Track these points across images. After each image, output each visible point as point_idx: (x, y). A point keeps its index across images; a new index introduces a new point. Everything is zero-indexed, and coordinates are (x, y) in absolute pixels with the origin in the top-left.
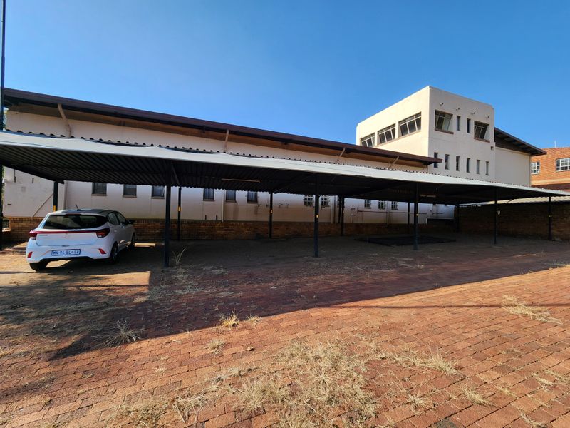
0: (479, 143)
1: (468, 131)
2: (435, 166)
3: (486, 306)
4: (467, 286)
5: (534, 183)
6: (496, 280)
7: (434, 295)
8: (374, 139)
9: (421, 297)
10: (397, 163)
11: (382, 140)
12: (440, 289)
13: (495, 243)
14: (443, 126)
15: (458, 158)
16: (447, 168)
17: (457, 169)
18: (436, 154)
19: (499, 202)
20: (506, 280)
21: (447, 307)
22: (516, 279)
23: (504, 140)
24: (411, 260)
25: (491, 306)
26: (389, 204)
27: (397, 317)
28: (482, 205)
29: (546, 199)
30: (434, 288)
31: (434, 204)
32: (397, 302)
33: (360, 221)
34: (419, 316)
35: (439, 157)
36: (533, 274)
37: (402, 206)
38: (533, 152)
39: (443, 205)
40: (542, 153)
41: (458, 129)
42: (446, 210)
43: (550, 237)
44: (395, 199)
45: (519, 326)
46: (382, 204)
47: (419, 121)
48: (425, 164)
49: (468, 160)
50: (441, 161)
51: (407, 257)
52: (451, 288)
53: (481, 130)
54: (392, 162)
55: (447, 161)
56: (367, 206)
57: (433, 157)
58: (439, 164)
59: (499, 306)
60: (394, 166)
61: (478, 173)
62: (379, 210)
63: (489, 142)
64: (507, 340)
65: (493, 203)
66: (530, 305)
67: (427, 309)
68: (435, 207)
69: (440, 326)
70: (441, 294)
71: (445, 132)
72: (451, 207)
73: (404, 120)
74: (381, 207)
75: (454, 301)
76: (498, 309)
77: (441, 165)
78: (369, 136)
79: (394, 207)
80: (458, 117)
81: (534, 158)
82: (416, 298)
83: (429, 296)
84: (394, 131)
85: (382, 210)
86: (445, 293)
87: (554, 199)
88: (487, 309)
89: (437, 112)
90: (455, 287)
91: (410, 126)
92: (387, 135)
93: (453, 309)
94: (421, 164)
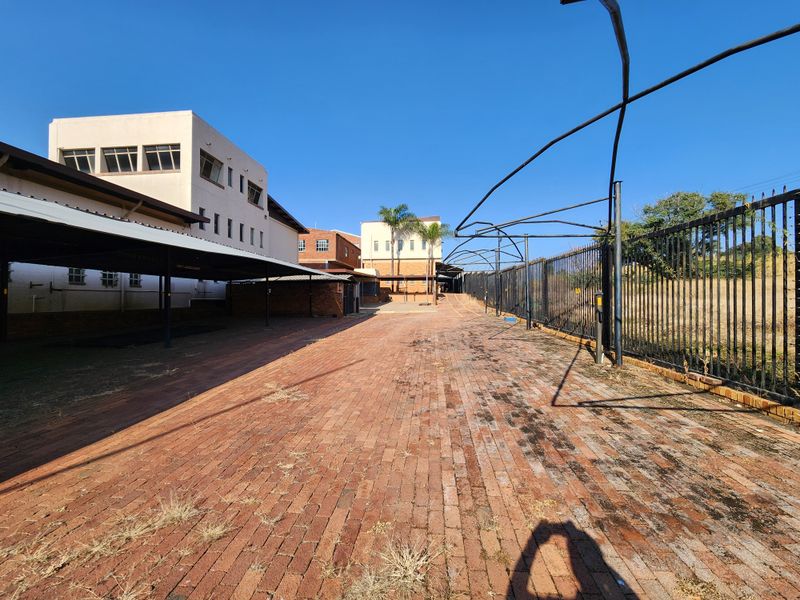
0: (252, 207)
1: (241, 191)
2: (202, 227)
3: (246, 403)
4: (230, 384)
5: (301, 261)
6: (261, 368)
7: (183, 410)
8: (93, 159)
9: (162, 421)
10: (138, 211)
11: (110, 165)
12: (194, 399)
13: (267, 325)
14: (212, 174)
15: (230, 221)
16: (216, 231)
17: (229, 236)
18: (202, 210)
19: (270, 279)
20: (271, 366)
21: (198, 421)
22: (280, 362)
23: (277, 212)
24: (157, 364)
25: (252, 401)
26: (124, 277)
27: (111, 469)
28: (257, 283)
29: (307, 277)
30: (186, 399)
31: (200, 280)
32: (118, 442)
33: (56, 309)
34: (154, 452)
35: (207, 215)
36: (294, 354)
37: (150, 281)
38: (301, 230)
39: (212, 282)
40: (306, 232)
41: (230, 184)
42: (215, 286)
43: (310, 315)
44: (137, 269)
45: (275, 415)
46: (111, 276)
47: (177, 156)
48: (186, 222)
49: (242, 226)
50: (208, 221)
51: (150, 362)
52: (210, 391)
53: (255, 193)
54: (129, 208)
55: (216, 222)
56: (76, 279)
57: (198, 213)
58: (206, 225)
59: (259, 398)
60: (134, 215)
61: (252, 244)
62: (104, 288)
63: (263, 209)
64: (261, 436)
65: (264, 279)
66: (286, 388)
67: (169, 436)
68: (201, 283)
69: (184, 453)
70: (195, 404)
71: (214, 183)
72: (222, 284)
73: (153, 147)
74: (108, 282)
75: (211, 408)
76: (258, 403)
77: (210, 227)
78: (82, 151)
79: (135, 283)
80: (230, 170)
81: (301, 235)
82: (155, 424)
83: (175, 414)
84: (134, 158)
85: (110, 288)
86: (199, 402)
87: (314, 277)
88: (247, 406)
89: (203, 153)
90: (214, 390)
91: (162, 158)
92: (120, 159)
93: (206, 421)
94: (181, 220)
